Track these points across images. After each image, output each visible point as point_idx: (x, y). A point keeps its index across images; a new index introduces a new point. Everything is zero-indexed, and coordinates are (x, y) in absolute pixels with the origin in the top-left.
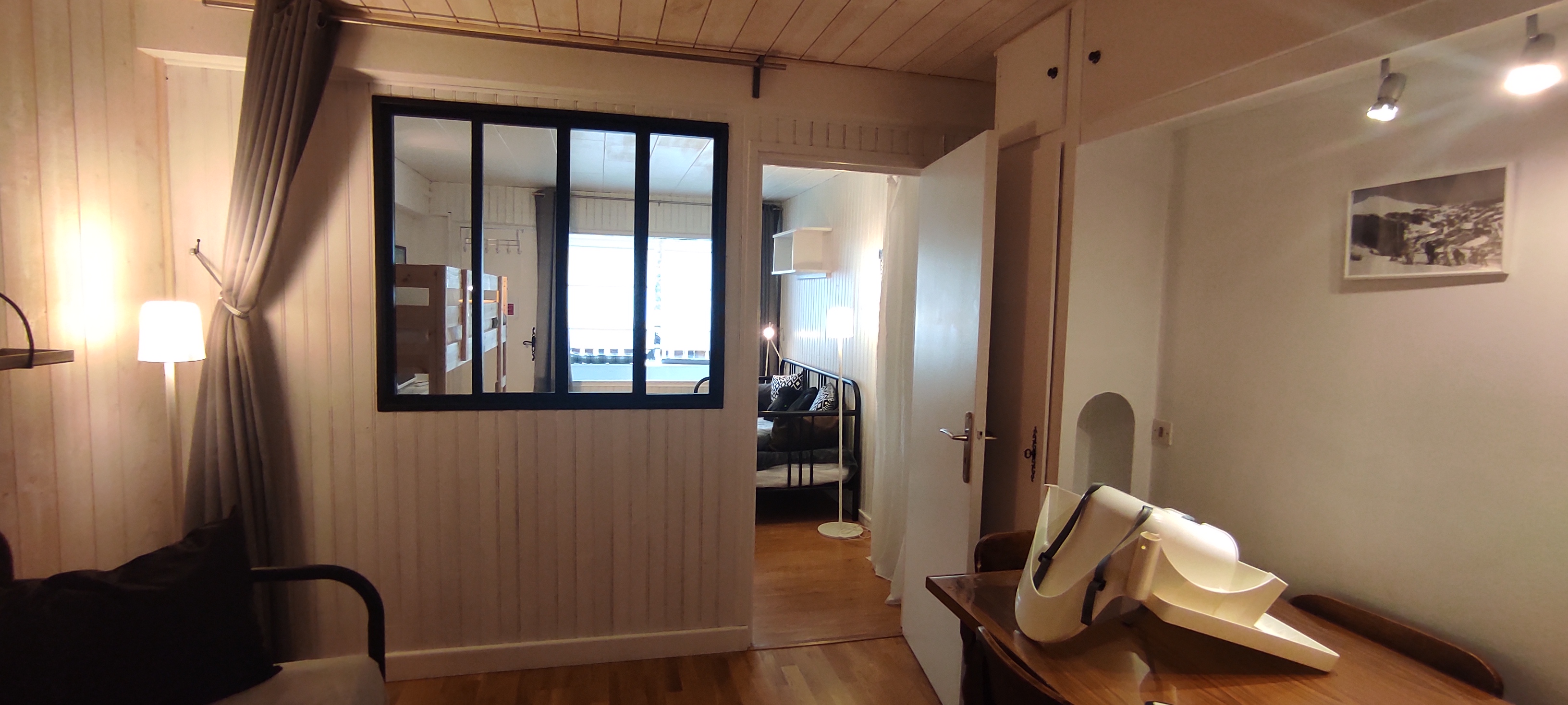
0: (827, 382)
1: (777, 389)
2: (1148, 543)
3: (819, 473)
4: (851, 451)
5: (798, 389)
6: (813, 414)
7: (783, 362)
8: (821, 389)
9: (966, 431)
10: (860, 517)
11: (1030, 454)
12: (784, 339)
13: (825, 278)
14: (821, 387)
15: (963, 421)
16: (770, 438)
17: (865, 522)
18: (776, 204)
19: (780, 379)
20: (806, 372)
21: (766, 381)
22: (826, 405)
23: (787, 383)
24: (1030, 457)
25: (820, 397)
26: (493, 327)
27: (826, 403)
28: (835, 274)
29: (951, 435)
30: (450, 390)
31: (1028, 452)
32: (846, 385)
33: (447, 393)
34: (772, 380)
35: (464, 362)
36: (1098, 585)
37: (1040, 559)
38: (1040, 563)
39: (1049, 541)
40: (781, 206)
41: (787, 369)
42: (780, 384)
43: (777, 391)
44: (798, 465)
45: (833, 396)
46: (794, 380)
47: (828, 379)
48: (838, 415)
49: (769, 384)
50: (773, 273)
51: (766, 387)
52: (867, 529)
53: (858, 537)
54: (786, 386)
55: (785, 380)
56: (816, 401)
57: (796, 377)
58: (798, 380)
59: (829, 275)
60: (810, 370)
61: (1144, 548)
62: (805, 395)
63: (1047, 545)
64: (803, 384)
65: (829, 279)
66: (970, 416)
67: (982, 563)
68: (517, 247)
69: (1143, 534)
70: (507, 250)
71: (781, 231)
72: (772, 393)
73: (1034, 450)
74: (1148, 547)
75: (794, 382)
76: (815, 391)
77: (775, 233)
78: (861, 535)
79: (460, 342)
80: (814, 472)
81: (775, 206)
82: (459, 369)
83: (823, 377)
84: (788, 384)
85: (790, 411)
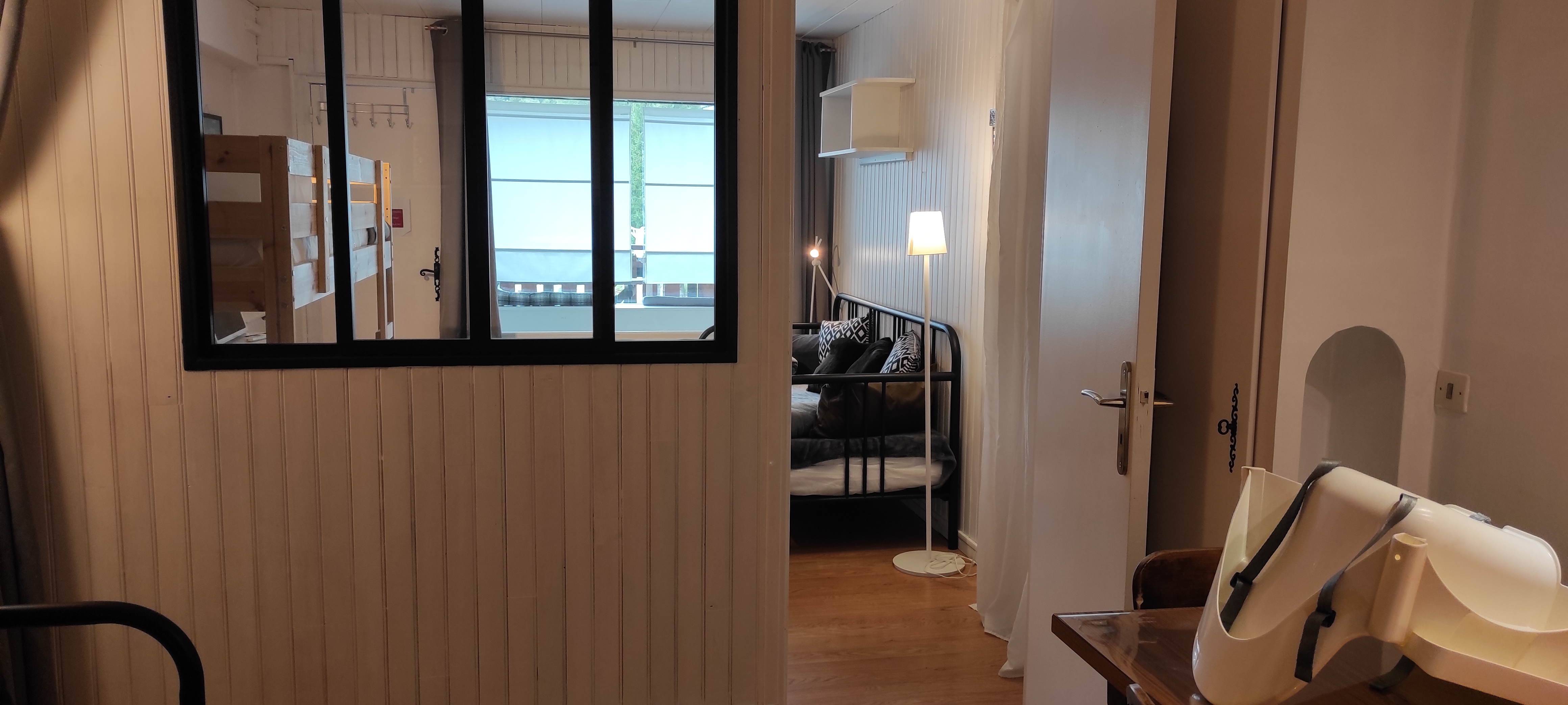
0: (908, 329)
1: (828, 343)
2: (1405, 550)
3: (896, 473)
4: (946, 437)
5: (862, 342)
6: (884, 380)
7: (839, 299)
8: (898, 340)
9: (1122, 394)
10: (960, 541)
11: (1228, 427)
12: (839, 264)
13: (904, 161)
14: (898, 338)
15: (1117, 375)
16: (816, 416)
17: (970, 551)
18: (824, 42)
19: (832, 326)
20: (874, 314)
21: (810, 330)
22: (905, 365)
23: (843, 333)
24: (1227, 431)
25: (897, 351)
26: (370, 242)
27: (905, 362)
28: (920, 153)
29: (1097, 398)
30: (301, 336)
31: (1224, 424)
32: (938, 333)
33: (296, 341)
34: (820, 328)
35: (323, 295)
36: (1322, 618)
37: (1233, 583)
38: (1233, 589)
39: (1248, 555)
40: (834, 45)
41: (845, 308)
42: (833, 335)
43: (828, 346)
44: (860, 460)
45: (915, 351)
46: (855, 328)
47: (909, 324)
48: (922, 379)
49: (816, 336)
50: (820, 155)
51: (812, 339)
52: (971, 562)
53: (957, 574)
54: (843, 336)
55: (841, 328)
56: (890, 359)
57: (859, 324)
58: (862, 328)
59: (910, 156)
60: (879, 311)
61: (1398, 557)
62: (874, 349)
63: (1245, 562)
64: (870, 334)
65: (911, 163)
66: (1129, 368)
67: (1143, 597)
68: (405, 117)
69: (1398, 537)
70: (389, 121)
71: (833, 86)
72: (820, 349)
73: (1234, 421)
74: (1404, 557)
75: (855, 331)
76: (889, 344)
77: (825, 89)
78: (963, 570)
79: (314, 263)
80: (886, 471)
81: (823, 46)
82: (315, 306)
83: (900, 321)
84: (845, 335)
85: (850, 374)
